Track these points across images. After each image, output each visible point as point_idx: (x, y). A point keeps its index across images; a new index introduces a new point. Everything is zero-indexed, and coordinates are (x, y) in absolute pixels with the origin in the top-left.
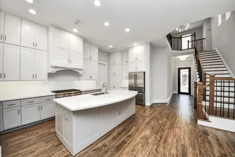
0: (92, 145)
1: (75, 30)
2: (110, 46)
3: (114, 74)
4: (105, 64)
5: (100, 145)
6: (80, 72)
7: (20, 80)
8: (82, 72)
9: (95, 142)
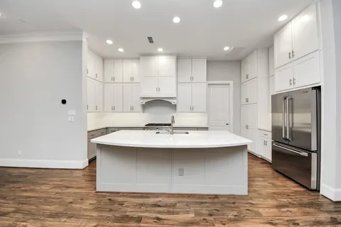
0: (118, 193)
1: (160, 50)
2: (226, 48)
3: (247, 100)
4: (229, 84)
5: (120, 199)
6: (173, 102)
7: (123, 112)
8: (174, 101)
9: (123, 193)
